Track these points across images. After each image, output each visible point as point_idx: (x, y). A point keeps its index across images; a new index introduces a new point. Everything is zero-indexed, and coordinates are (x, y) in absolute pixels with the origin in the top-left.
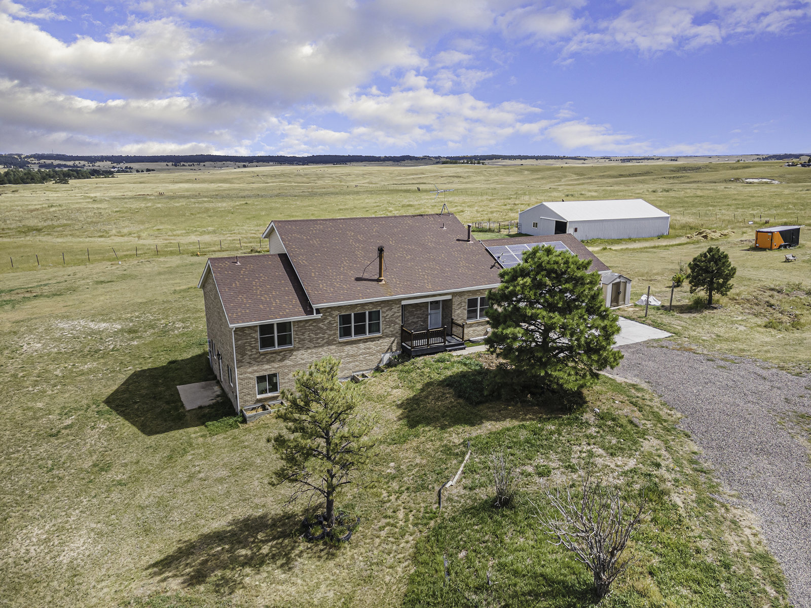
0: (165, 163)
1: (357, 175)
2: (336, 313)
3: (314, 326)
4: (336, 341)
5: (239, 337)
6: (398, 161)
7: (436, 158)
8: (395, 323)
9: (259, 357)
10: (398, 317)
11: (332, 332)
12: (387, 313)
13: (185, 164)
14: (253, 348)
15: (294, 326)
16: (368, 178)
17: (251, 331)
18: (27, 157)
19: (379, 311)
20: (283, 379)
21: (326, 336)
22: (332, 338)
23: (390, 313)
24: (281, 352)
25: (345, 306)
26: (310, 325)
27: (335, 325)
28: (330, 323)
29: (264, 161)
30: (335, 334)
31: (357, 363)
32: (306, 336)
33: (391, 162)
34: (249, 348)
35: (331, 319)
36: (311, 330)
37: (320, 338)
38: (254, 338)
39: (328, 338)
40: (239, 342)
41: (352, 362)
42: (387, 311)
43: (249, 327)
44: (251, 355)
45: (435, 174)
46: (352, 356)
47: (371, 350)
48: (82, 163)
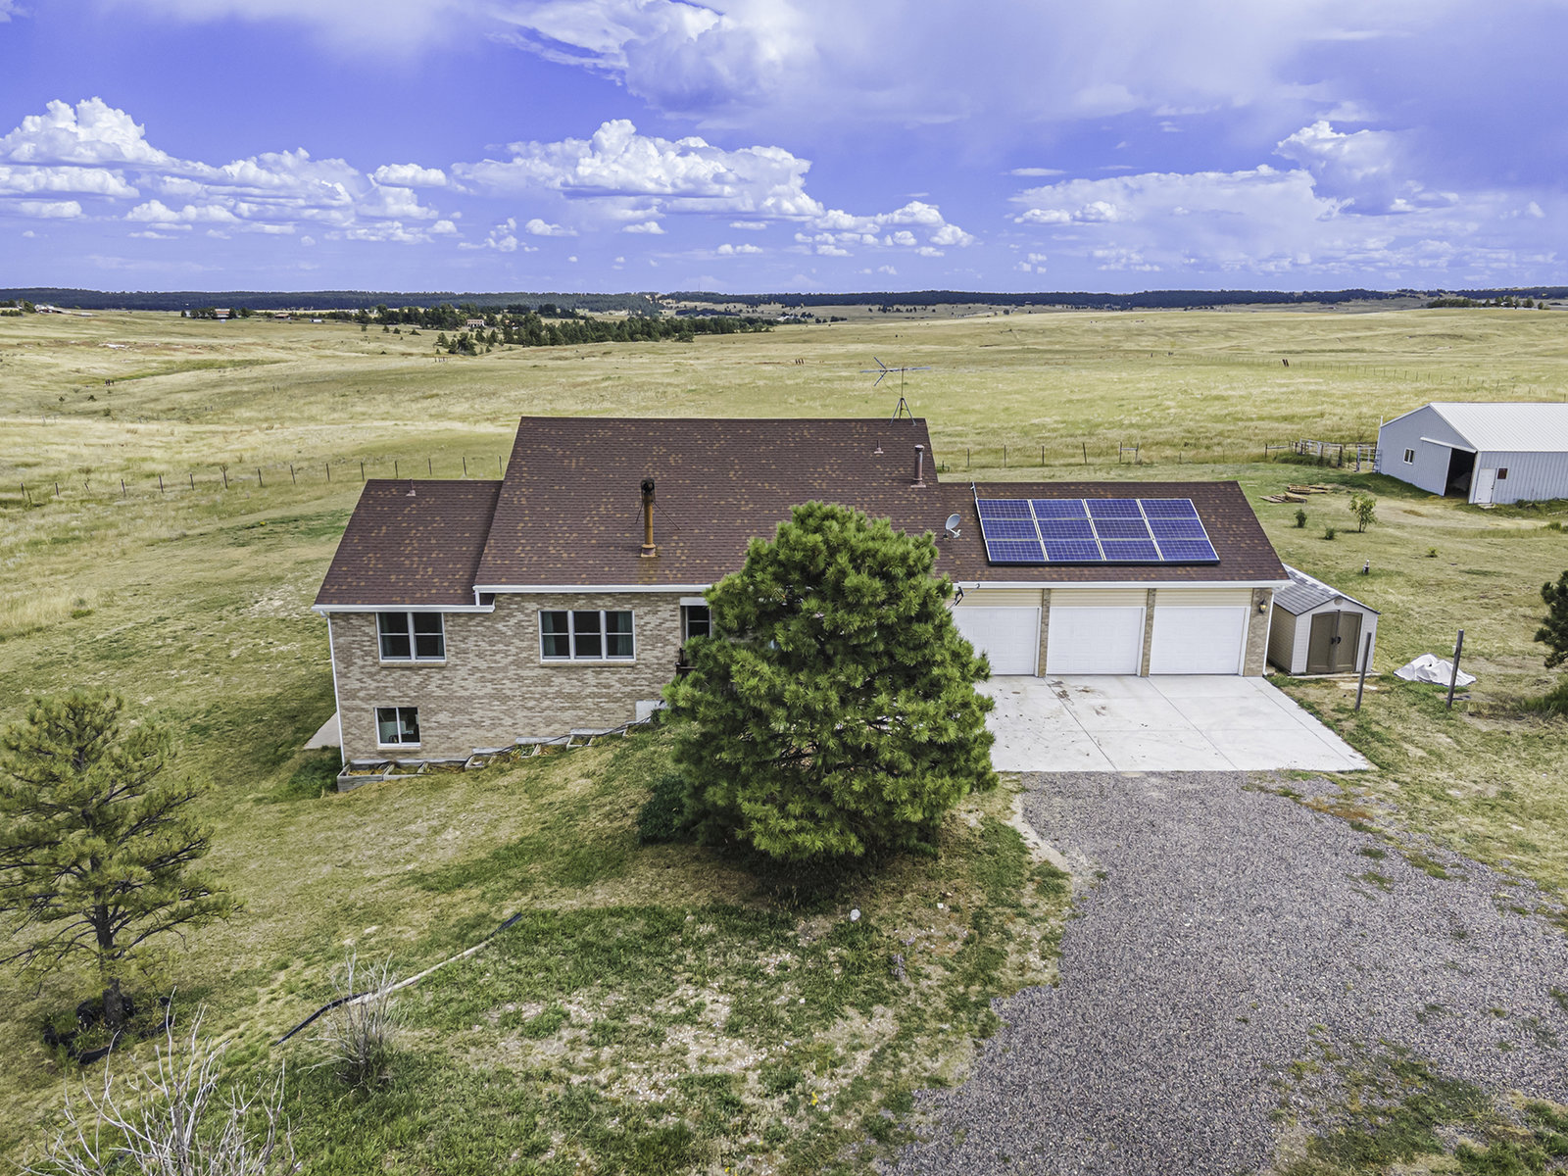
0: (867, 307)
1: (1214, 333)
2: (532, 606)
3: (488, 627)
4: (532, 661)
5: (340, 631)
6: (1332, 302)
7: (1430, 294)
8: (666, 643)
9: (378, 673)
10: (671, 631)
11: (525, 644)
12: (647, 619)
13: (901, 308)
14: (367, 654)
15: (446, 621)
16: (1236, 338)
17: (361, 622)
18: (663, 297)
19: (630, 613)
20: (427, 720)
21: (514, 650)
22: (524, 655)
23: (653, 620)
24: (421, 668)
25: (552, 594)
26: (478, 625)
27: (531, 629)
28: (519, 624)
29: (1045, 303)
30: (532, 648)
31: (581, 713)
32: (470, 644)
33: (1315, 304)
34: (360, 653)
35: (520, 616)
36: (479, 634)
37: (499, 652)
38: (367, 634)
39: (517, 654)
40: (341, 640)
41: (569, 708)
42: (646, 614)
43: (358, 614)
44: (363, 667)
45: (1395, 331)
46: (570, 696)
47: (611, 691)
48: (739, 306)
